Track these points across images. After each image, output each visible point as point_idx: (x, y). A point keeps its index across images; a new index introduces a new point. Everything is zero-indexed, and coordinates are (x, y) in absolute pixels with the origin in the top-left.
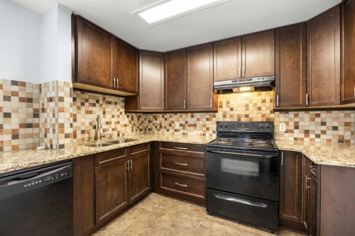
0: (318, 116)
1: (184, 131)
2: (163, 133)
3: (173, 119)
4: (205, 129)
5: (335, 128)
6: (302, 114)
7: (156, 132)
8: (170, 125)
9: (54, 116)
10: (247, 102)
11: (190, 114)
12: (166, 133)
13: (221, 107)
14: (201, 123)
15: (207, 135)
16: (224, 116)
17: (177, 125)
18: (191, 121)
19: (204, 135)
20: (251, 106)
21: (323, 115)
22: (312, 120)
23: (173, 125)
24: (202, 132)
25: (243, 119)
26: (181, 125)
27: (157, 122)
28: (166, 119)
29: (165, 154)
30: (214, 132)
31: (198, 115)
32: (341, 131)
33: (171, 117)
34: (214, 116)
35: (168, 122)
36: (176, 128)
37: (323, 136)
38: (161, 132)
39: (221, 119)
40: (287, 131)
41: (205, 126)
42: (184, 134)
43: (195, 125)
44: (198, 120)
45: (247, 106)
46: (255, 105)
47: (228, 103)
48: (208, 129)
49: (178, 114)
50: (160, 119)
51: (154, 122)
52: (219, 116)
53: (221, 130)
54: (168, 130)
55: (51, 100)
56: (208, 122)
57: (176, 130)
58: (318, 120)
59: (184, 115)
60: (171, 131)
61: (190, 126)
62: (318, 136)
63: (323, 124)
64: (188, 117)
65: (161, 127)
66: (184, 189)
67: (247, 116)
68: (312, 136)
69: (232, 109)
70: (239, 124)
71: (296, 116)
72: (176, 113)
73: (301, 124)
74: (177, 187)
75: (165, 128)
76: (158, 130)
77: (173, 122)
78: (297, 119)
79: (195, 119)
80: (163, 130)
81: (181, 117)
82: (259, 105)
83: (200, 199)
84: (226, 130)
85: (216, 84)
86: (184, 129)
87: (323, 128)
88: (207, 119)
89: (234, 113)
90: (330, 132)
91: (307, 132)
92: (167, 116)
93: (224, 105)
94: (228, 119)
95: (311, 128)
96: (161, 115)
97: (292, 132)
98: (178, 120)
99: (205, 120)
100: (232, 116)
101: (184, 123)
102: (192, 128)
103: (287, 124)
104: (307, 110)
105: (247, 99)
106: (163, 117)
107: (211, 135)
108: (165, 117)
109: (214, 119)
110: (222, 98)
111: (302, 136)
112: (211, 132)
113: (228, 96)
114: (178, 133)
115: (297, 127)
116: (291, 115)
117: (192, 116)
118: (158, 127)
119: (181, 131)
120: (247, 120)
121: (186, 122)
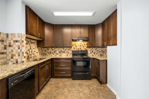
0: (97, 49)
1: (60, 54)
2: (52, 55)
3: (56, 50)
4: (68, 53)
5: (100, 52)
6: (93, 48)
7: (48, 55)
8: (55, 52)
9: (19, 48)
10: (81, 44)
11: (62, 48)
12: (53, 55)
13: (73, 46)
14: (67, 51)
15: (69, 55)
16: (74, 49)
17: (58, 52)
18: (63, 50)
19: (68, 55)
20: (81, 46)
21: (98, 48)
22: (95, 50)
23: (56, 52)
24: (67, 54)
25: (79, 50)
26: (59, 52)
28: (53, 50)
29: (56, 63)
30: (71, 54)
31: (65, 48)
32: (101, 53)
33: (55, 49)
34: (71, 49)
35: (54, 51)
36: (57, 53)
37: (98, 54)
38: (50, 55)
39: (73, 50)
40: (90, 53)
41: (68, 52)
42: (60, 55)
43: (64, 52)
44: (65, 50)
45: (80, 46)
46: (83, 45)
47: (75, 44)
48: (69, 53)
50: (50, 50)
51: (47, 51)
53: (74, 53)
54: (54, 54)
55: (16, 41)
56: (69, 51)
57: (57, 54)
58: (97, 50)
59: (60, 48)
60: (55, 54)
61: (62, 52)
62: (97, 54)
63: (98, 51)
65: (50, 53)
66: (64, 74)
67: (80, 49)
68: (95, 54)
69: (76, 47)
71: (92, 49)
72: (57, 47)
73: (93, 51)
74: (61, 74)
75: (53, 53)
76: (49, 54)
77: (56, 51)
78: (92, 50)
79: (64, 50)
80: (51, 54)
81: (59, 49)
82: (84, 45)
83: (69, 76)
84: (75, 53)
86: (60, 53)
87: (98, 52)
88: (69, 50)
89: (77, 48)
90: (99, 53)
91: (94, 53)
92: (53, 48)
93: (74, 45)
94: (75, 50)
95: (95, 52)
96: (50, 48)
97: (91, 53)
98: (58, 50)
99: (68, 50)
100: (76, 49)
101: (60, 51)
102: (63, 53)
103: (90, 51)
104: (94, 47)
105: (80, 43)
106: (51, 49)
107: (70, 55)
108: (53, 49)
110: (73, 43)
111: (93, 54)
112: (70, 54)
113: (75, 42)
114: (58, 55)
115: (92, 52)
116: (91, 48)
117: (63, 49)
118: (49, 53)
119: (59, 54)
120: (81, 50)
121: (61, 51)
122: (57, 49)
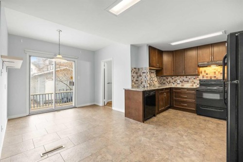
2: (171, 85)
4: (193, 83)
7: (167, 84)
9: (145, 77)
10: (215, 71)
11: (185, 77)
12: (173, 85)
13: (201, 73)
14: (191, 80)
16: (203, 77)
17: (179, 82)
18: (186, 79)
19: (193, 85)
20: (217, 73)
24: (191, 84)
25: (213, 79)
26: (180, 81)
27: (168, 80)
28: (172, 79)
29: (175, 92)
30: (198, 84)
31: (190, 77)
33: (175, 78)
34: (198, 77)
35: (174, 80)
39: (201, 79)
41: (193, 81)
43: (188, 81)
44: (190, 79)
45: (215, 72)
46: (219, 72)
47: (205, 71)
48: (195, 83)
49: (179, 77)
50: (170, 79)
51: (166, 80)
52: (201, 77)
53: (202, 83)
55: (144, 73)
57: (178, 84)
59: (182, 77)
60: (175, 84)
61: (185, 81)
64: (184, 78)
65: (170, 82)
66: (186, 106)
67: (215, 77)
69: (207, 74)
70: (211, 80)
72: (178, 76)
74: (182, 106)
75: (172, 83)
76: (169, 84)
77: (176, 80)
79: (188, 79)
83: (194, 110)
84: (204, 83)
85: (199, 64)
88: (194, 79)
89: (208, 76)
92: (173, 77)
93: (203, 72)
94: (205, 78)
96: (170, 77)
98: (179, 79)
100: (207, 77)
102: (187, 83)
105: (215, 69)
107: (196, 85)
109: (198, 79)
110: (202, 69)
113: (205, 68)
117: (186, 77)
119: (181, 84)
120: (215, 79)
121: (183, 80)
122: (177, 78)
